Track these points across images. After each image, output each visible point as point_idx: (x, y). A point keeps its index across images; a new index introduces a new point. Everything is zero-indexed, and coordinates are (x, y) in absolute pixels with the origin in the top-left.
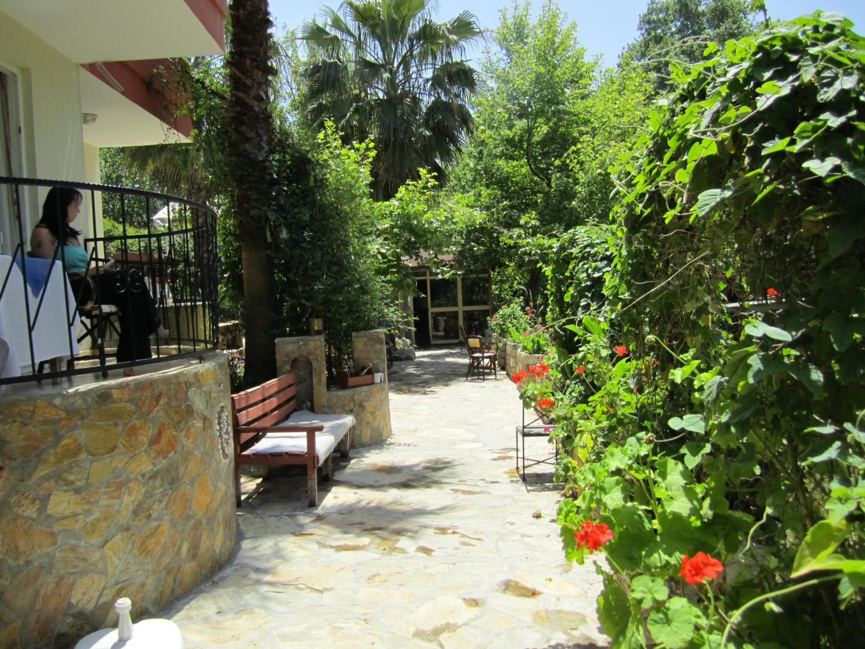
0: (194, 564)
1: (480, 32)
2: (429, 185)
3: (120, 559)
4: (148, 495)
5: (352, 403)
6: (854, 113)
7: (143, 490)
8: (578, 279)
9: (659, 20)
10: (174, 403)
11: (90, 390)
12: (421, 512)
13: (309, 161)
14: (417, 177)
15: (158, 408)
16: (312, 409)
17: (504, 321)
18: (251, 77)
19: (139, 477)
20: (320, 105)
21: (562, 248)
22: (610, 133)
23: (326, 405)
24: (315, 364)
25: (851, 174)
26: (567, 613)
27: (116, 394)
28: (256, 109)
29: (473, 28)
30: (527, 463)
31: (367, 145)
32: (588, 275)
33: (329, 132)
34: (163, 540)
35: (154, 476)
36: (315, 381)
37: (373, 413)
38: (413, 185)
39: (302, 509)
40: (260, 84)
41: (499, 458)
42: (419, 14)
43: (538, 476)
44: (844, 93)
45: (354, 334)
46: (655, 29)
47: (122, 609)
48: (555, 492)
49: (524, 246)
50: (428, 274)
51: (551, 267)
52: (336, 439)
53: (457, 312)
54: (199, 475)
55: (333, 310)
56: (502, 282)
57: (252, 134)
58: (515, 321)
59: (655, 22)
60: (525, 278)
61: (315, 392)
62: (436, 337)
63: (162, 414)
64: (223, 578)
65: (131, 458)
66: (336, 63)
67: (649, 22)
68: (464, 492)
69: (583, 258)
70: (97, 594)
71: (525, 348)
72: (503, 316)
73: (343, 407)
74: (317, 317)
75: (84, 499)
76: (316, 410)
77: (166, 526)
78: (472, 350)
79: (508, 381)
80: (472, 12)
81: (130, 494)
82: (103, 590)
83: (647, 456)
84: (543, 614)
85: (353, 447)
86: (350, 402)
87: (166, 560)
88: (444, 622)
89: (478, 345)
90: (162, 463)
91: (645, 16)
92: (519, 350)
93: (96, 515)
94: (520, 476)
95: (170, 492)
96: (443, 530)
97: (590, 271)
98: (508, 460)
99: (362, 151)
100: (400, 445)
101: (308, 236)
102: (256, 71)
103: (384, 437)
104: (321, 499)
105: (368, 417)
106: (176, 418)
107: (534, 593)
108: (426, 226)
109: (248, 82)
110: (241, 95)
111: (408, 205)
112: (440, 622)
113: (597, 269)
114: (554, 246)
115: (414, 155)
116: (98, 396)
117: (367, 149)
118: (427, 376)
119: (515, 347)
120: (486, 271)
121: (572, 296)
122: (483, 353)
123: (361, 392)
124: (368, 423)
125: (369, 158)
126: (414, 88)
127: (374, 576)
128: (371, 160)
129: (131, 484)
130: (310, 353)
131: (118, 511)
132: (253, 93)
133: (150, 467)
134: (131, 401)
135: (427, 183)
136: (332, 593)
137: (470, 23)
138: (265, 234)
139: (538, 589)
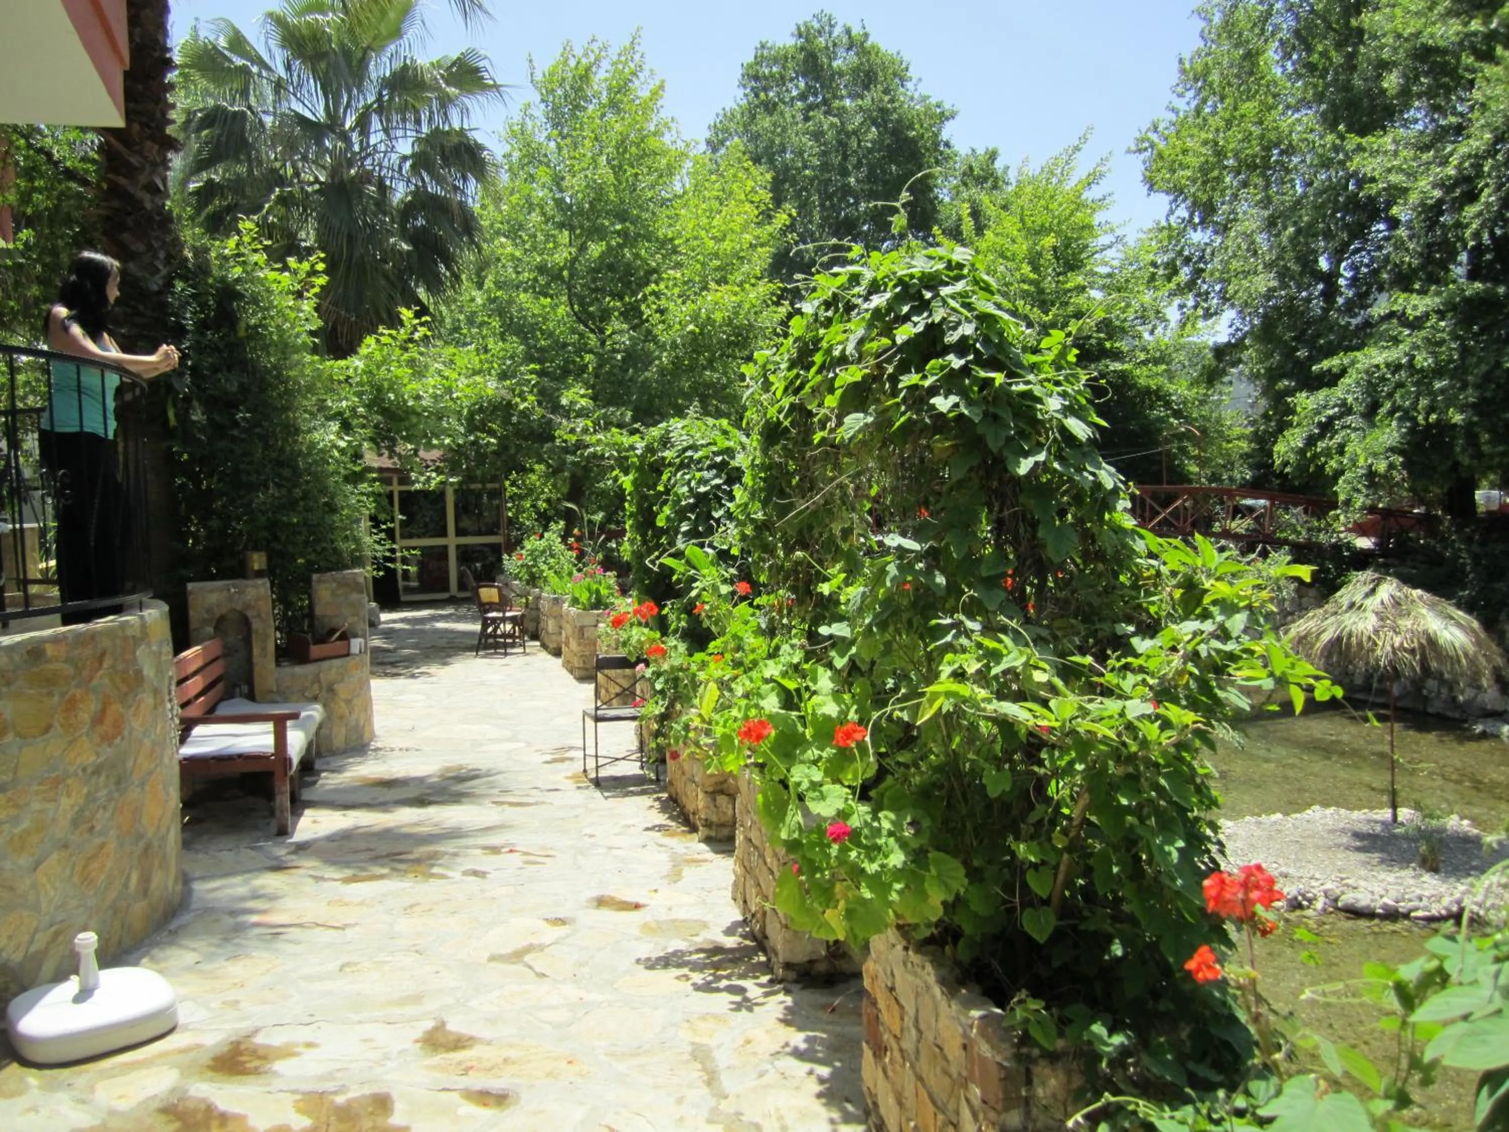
0: (144, 903)
1: (496, 87)
2: (417, 336)
3: (55, 889)
4: (90, 798)
5: (316, 686)
6: (971, 357)
7: (85, 791)
8: (676, 494)
9: (772, 76)
10: (120, 667)
11: (19, 643)
12: (455, 834)
13: (239, 296)
14: (395, 322)
15: (101, 672)
16: (251, 697)
17: (535, 560)
18: (140, 153)
19: (80, 772)
20: (210, 182)
21: (650, 449)
22: (703, 264)
23: (275, 689)
24: (256, 625)
25: (966, 412)
26: (683, 921)
27: (50, 650)
28: (148, 205)
29: (482, 78)
30: (601, 761)
31: (312, 266)
32: (691, 490)
33: (246, 239)
34: (109, 865)
35: (97, 772)
36: (256, 651)
37: (348, 702)
38: (390, 335)
39: (267, 838)
40: (154, 165)
41: (554, 761)
42: (393, 47)
43: (615, 779)
44: (964, 338)
45: (315, 577)
46: (765, 89)
47: (86, 946)
48: (645, 797)
49: (592, 445)
50: (395, 481)
51: (631, 477)
52: (307, 735)
53: (445, 547)
54: (150, 773)
55: (283, 538)
56: (521, 497)
57: (140, 247)
58: (552, 561)
59: (766, 78)
60: (558, 490)
61: (257, 669)
62: (409, 590)
63: (106, 681)
64: (182, 927)
65: (70, 743)
66: (243, 113)
67: (756, 78)
68: (512, 804)
69: (682, 466)
70: (26, 938)
71: (575, 601)
72: (532, 552)
73: (302, 692)
74: (256, 548)
75: (9, 800)
76: (258, 698)
77: (112, 846)
78: (485, 607)
79: (544, 655)
80: (482, 52)
81: (69, 795)
82: (35, 933)
83: (799, 664)
84: (653, 925)
85: (319, 755)
86: (313, 683)
87: (112, 895)
88: (525, 943)
89: (496, 599)
90: (108, 752)
91: (750, 66)
92: (566, 605)
93: (25, 824)
94: (591, 780)
95: (116, 795)
96: (495, 850)
97: (693, 484)
98: (567, 763)
99: (302, 275)
100: (392, 750)
101: (244, 418)
102: (149, 143)
103: (366, 740)
104: (295, 825)
105: (342, 708)
106: (124, 688)
107: (637, 906)
108: (410, 403)
109: (134, 160)
110: (122, 181)
111: (378, 368)
112: (521, 944)
113: (702, 481)
114: (638, 445)
115: (383, 282)
116: (28, 652)
117: (313, 273)
118: (406, 651)
119: (557, 601)
120: (494, 479)
121: (668, 519)
122: (504, 612)
123: (330, 668)
124: (341, 717)
125: (313, 286)
126: (381, 167)
127: (412, 906)
128: (317, 290)
129: (69, 781)
130: (248, 606)
131: (53, 820)
132: (143, 179)
133: (93, 758)
134: (68, 660)
135: (412, 333)
136: (357, 929)
137: (477, 70)
138: (165, 413)
139: (641, 901)
